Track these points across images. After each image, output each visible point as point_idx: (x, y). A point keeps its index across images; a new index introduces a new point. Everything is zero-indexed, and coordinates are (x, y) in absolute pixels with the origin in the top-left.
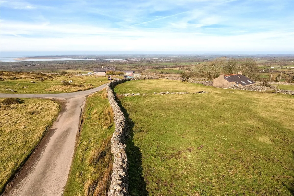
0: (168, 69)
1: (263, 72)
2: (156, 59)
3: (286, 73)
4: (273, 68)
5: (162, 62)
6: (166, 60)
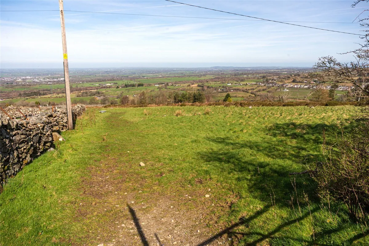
0: (55, 95)
2: (27, 77)
3: (250, 91)
4: (230, 84)
5: (40, 83)
6: (49, 80)
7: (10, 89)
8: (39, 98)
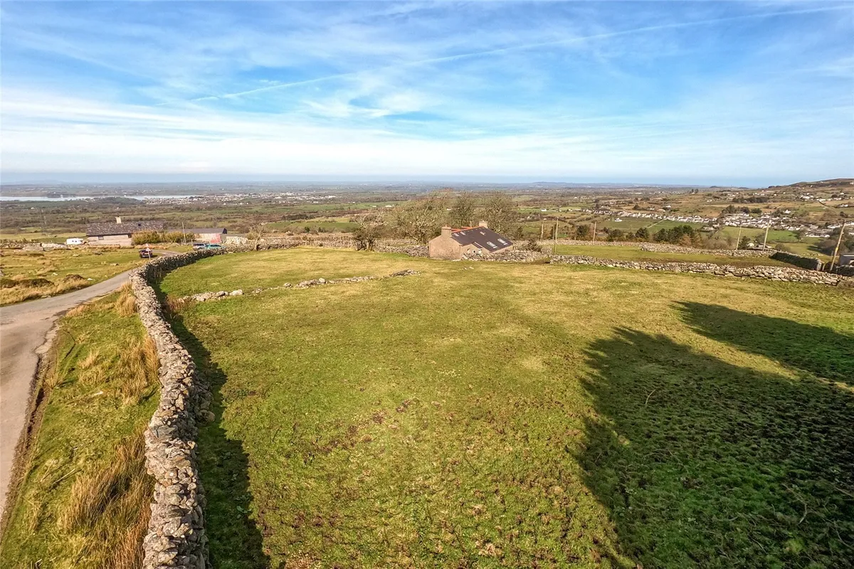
0: (323, 219)
1: (529, 221)
2: (287, 194)
3: (568, 221)
4: (545, 210)
5: (304, 202)
6: (315, 198)
7: (271, 210)
8: (306, 223)
